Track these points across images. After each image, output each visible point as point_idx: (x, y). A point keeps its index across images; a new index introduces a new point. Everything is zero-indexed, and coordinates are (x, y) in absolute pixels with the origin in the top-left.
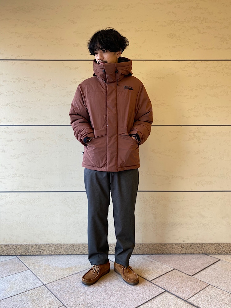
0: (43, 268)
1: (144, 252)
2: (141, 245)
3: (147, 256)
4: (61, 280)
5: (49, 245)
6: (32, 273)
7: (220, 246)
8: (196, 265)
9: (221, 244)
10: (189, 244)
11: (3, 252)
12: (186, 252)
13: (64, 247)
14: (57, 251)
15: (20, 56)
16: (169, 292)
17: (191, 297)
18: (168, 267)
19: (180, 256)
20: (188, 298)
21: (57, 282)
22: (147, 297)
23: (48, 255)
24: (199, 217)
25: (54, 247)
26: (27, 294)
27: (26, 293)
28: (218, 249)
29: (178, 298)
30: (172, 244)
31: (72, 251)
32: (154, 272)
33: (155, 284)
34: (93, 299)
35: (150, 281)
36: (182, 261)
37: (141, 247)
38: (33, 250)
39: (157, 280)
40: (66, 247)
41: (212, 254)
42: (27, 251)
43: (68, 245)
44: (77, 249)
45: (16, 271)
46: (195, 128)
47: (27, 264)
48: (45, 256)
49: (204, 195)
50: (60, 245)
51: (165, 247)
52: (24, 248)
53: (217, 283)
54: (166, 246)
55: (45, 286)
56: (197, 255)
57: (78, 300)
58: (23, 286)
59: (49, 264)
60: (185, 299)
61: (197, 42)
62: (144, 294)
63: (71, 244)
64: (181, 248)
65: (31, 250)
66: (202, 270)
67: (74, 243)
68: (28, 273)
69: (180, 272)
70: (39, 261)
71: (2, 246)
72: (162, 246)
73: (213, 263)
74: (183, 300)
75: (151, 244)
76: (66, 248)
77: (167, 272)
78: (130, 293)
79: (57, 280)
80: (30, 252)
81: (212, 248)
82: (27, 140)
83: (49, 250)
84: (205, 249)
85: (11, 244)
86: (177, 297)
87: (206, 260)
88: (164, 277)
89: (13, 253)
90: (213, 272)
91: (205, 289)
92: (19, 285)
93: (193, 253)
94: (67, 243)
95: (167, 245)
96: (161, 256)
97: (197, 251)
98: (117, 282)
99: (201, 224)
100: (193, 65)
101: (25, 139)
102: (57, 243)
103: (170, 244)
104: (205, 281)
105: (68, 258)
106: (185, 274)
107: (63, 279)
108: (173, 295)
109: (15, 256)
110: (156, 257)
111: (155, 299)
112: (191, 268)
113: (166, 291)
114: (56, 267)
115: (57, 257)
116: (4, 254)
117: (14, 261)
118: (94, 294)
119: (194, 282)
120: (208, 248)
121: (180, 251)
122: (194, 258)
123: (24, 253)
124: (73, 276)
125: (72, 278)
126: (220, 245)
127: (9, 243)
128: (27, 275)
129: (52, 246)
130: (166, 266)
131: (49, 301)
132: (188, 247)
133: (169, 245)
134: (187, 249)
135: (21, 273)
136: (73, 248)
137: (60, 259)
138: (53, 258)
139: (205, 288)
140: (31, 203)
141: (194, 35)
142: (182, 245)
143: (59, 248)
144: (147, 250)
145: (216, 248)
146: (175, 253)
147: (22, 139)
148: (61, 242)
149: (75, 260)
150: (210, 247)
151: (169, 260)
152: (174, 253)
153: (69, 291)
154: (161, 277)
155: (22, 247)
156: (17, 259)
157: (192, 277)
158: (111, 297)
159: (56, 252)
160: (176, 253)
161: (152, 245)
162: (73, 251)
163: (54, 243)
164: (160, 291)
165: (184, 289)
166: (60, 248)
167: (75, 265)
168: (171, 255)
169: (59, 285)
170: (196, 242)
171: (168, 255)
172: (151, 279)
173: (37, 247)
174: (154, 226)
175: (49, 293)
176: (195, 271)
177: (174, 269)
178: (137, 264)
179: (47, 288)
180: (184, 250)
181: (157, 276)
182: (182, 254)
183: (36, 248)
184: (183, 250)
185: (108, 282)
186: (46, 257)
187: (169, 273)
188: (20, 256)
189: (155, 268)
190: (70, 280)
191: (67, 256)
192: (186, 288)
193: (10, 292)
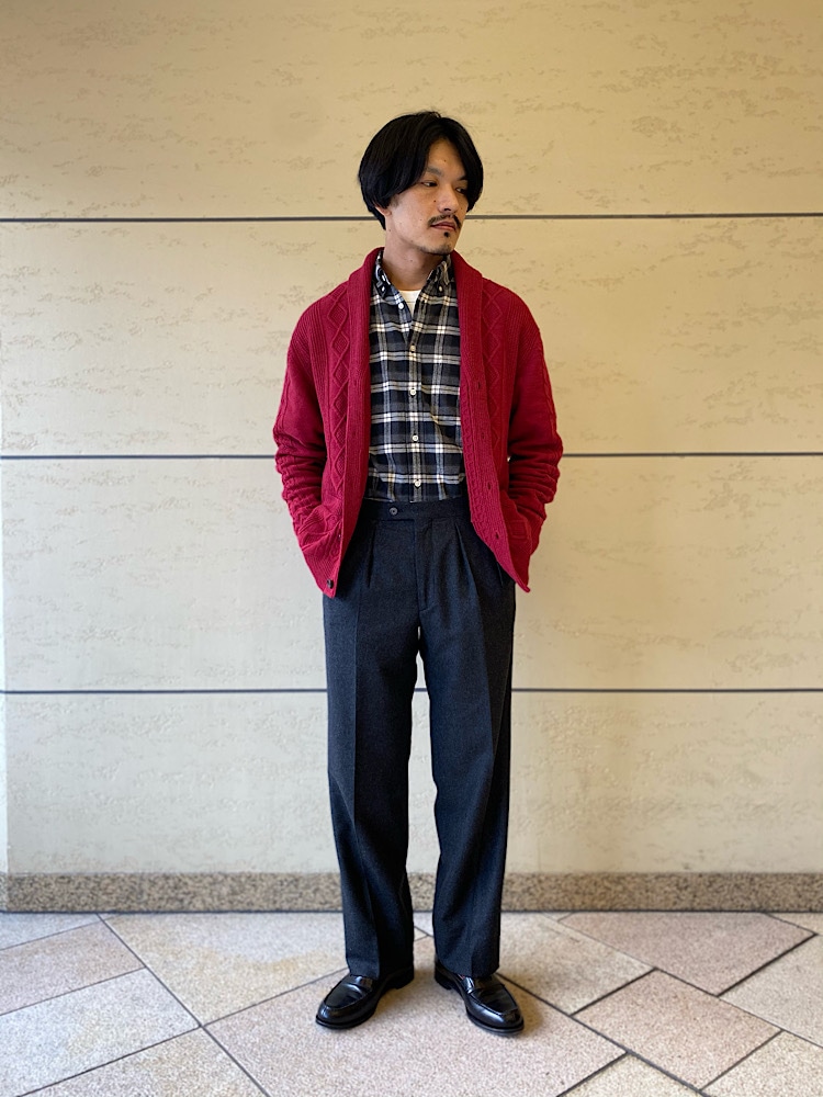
0: (194, 962)
1: (546, 905)
2: (536, 881)
3: (556, 916)
4: (258, 1007)
5: (211, 877)
6: (158, 980)
7: (816, 885)
8: (732, 955)
9: (818, 878)
10: (706, 878)
11: (52, 899)
12: (695, 904)
13: (264, 884)
14: (239, 898)
15: (99, 206)
16: (639, 1057)
17: (719, 1077)
18: (633, 960)
19: (675, 920)
20: (707, 1082)
21: (246, 1016)
22: (564, 1078)
23: (208, 911)
24: (742, 781)
25: (231, 886)
26: (145, 1060)
27: (142, 1058)
28: (808, 895)
29: (673, 1081)
30: (646, 875)
31: (292, 899)
32: (583, 981)
33: (589, 1028)
34: (374, 1083)
35: (571, 1016)
36: (683, 939)
37: (535, 886)
38: (156, 896)
39: (595, 1009)
40: (272, 886)
41: (787, 911)
42: (133, 898)
43: (279, 878)
44: (309, 891)
45: (103, 972)
46: (732, 465)
47: (137, 946)
48: (198, 915)
49: (760, 704)
50: (249, 877)
51: (620, 888)
52: (125, 888)
53: (807, 1023)
54: (622, 881)
55: (205, 1030)
56: (735, 914)
57: (322, 1087)
58: (127, 1030)
59: (215, 944)
60: (698, 1086)
61: (740, 149)
62: (553, 1064)
63: (290, 875)
64: (675, 888)
65: (149, 895)
66: (753, 973)
67: (298, 871)
68: (144, 982)
69: (677, 981)
70: (178, 933)
71: (49, 880)
72: (611, 882)
73: (792, 945)
74: (691, 1087)
75: (570, 874)
76: (269, 888)
77: (630, 979)
78: (503, 1059)
79: (245, 1009)
80: (146, 903)
81: (786, 891)
82: (129, 510)
83: (211, 895)
84: (763, 893)
85: (79, 875)
86: (668, 1078)
87: (765, 936)
88: (621, 1000)
89: (86, 904)
90: (791, 981)
91: (766, 1047)
92: (116, 1025)
93: (718, 908)
94: (275, 870)
95: (628, 879)
96: (603, 920)
97: (732, 900)
98: (456, 1018)
99: (747, 805)
100: (727, 234)
101: (123, 505)
102: (238, 871)
103: (637, 875)
104: (767, 1017)
105: (281, 926)
106: (692, 989)
107: (265, 1006)
108: (654, 1071)
109: (95, 916)
110: (589, 921)
111: (591, 1085)
112: (713, 964)
113: (628, 1053)
114: (239, 960)
115: (241, 919)
116: (56, 909)
117: (92, 934)
118: (379, 1061)
119: (728, 1020)
120: (773, 892)
121: (674, 900)
122: (723, 926)
123: (125, 906)
124: (299, 995)
125: (298, 1001)
126: (817, 881)
127: (70, 870)
128: (141, 989)
129: (222, 881)
130: (625, 957)
131: (221, 1087)
132: (702, 887)
133: (633, 878)
134: (699, 894)
135: (118, 979)
136: (294, 890)
137: (250, 927)
138: (228, 922)
139: (766, 1043)
140: (147, 733)
141: (732, 122)
142: (681, 881)
143: (248, 887)
144: (554, 897)
145: (803, 890)
146: (654, 908)
147: (112, 507)
148: (254, 868)
149: (304, 931)
150: (781, 887)
151: (635, 936)
152: (650, 907)
153: (291, 1051)
154: (608, 999)
155: (116, 884)
156: (101, 926)
157: (717, 1000)
158: (438, 1076)
159: (235, 903)
160: (658, 907)
161: (574, 878)
162: (296, 899)
163: (228, 871)
164: (608, 1054)
165: (693, 1045)
166: (249, 890)
167: (304, 952)
168: (642, 915)
169: (253, 1027)
170: (729, 871)
171: (631, 914)
172: (575, 1007)
173: (171, 882)
174: (580, 813)
175: (219, 1058)
176: (729, 978)
177: (655, 969)
178: (522, 948)
179: (211, 1040)
180: (686, 896)
181: (595, 997)
182: (682, 911)
183: (166, 886)
184: (683, 898)
185: (425, 1018)
186: (203, 920)
187: (637, 982)
188: (110, 916)
189: (585, 963)
190: (290, 1007)
191: (276, 915)
192: (698, 1044)
193: (85, 1051)
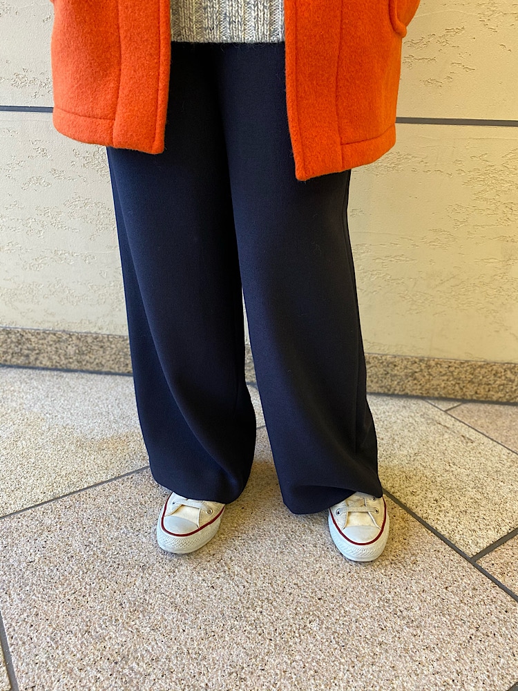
1: (431, 391)
2: (423, 366)
3: (444, 406)
4: (59, 504)
5: (55, 334)
13: (113, 346)
14: (87, 358)
21: (39, 515)
23: (56, 369)
25: (77, 345)
32: (484, 503)
35: (473, 560)
37: (421, 370)
39: (505, 552)
40: (122, 349)
50: (96, 338)
72: (515, 373)
75: (467, 361)
79: (42, 504)
83: (57, 353)
102: (83, 330)
110: (482, 415)
125: (111, 499)
129: (67, 340)
137: (94, 390)
143: (95, 347)
144: (443, 385)
148: (100, 329)
159: (84, 363)
161: (470, 365)
163: (73, 330)
166: (98, 350)
172: (476, 544)
173: (13, 337)
181: (505, 531)
183: (9, 340)
189: (484, 474)
190: (98, 507)
